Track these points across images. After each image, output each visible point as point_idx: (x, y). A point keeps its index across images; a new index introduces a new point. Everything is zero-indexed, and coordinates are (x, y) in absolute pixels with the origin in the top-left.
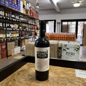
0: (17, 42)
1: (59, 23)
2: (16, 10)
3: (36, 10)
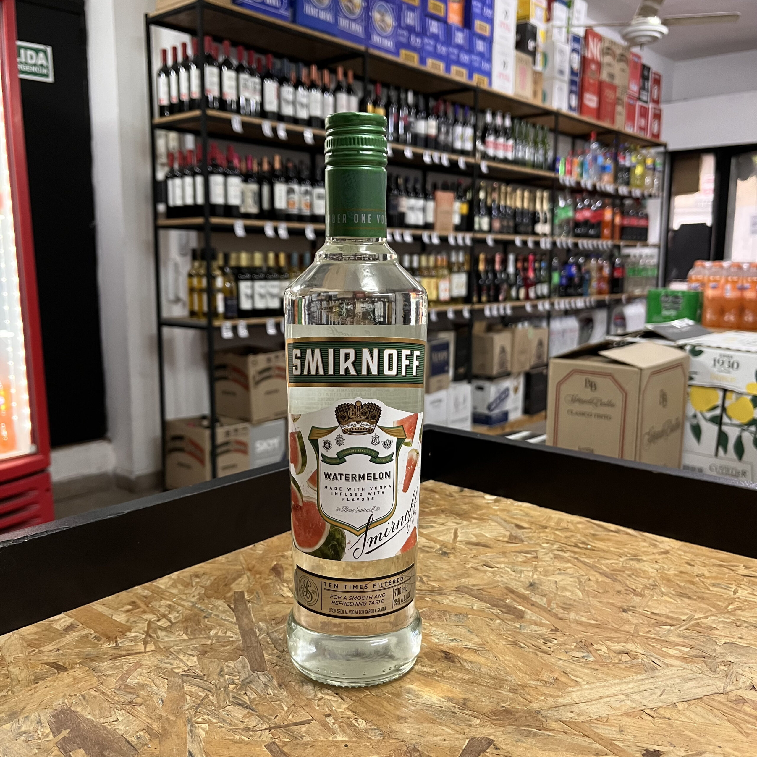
0: (445, 347)
2: (457, 71)
3: (639, 57)
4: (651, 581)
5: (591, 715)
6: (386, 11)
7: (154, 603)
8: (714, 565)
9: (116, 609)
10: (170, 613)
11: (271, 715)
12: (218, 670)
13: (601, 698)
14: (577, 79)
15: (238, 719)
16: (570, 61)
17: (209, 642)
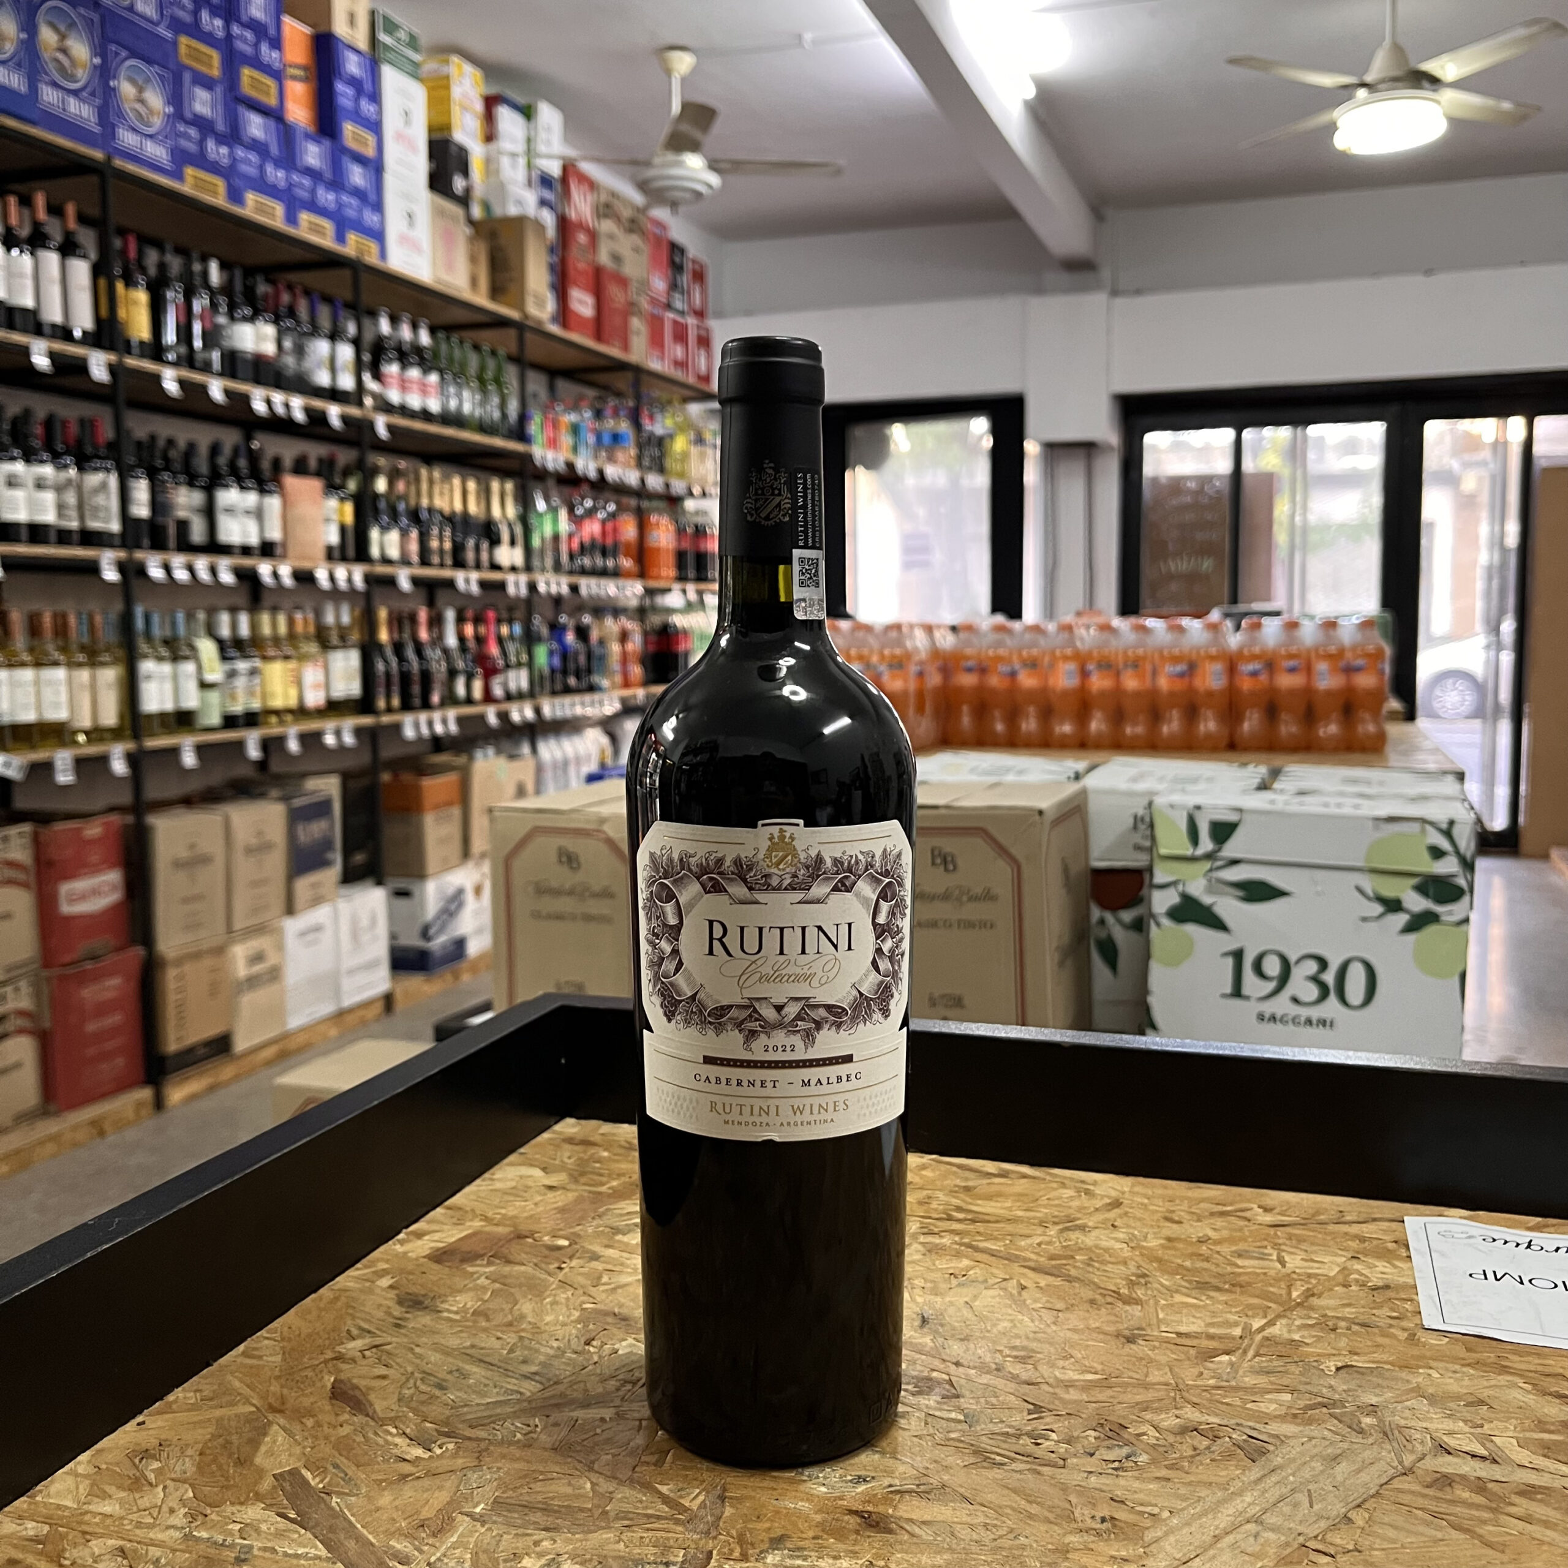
0: (322, 808)
1: (1089, 447)
3: (662, 227)
4: (1133, 1270)
6: (148, 80)
8: (1212, 1214)
13: (1217, 1538)
14: (557, 261)
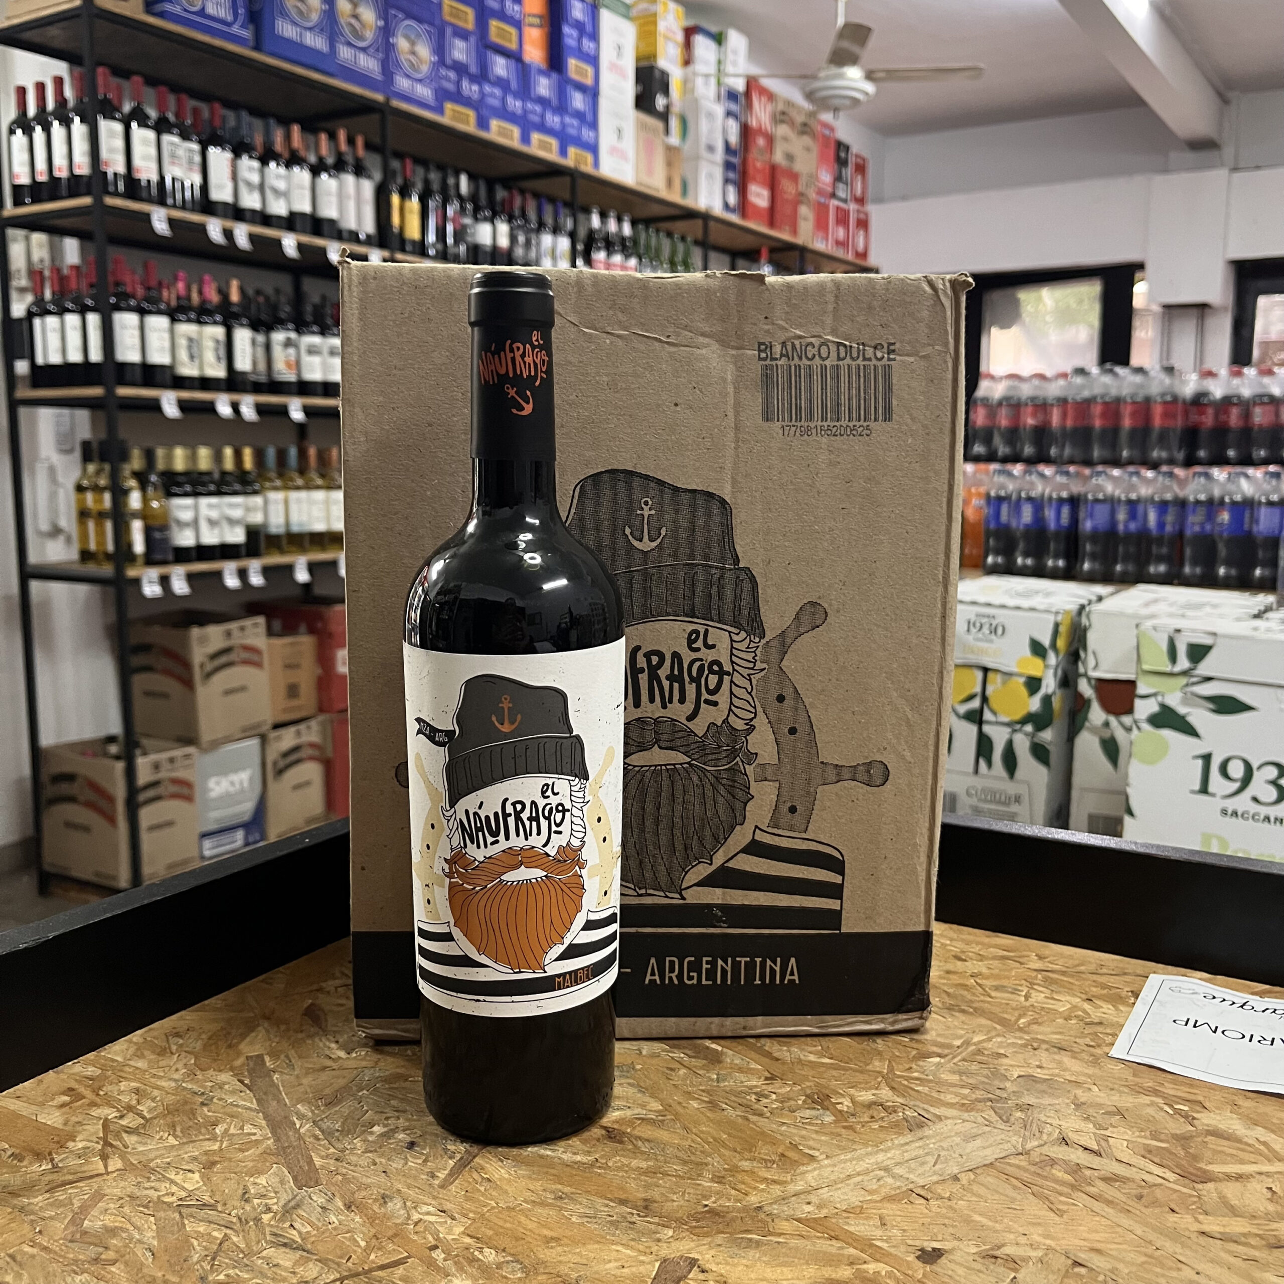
1: (1202, 308)
2: (540, 141)
3: (832, 129)
5: (838, 1206)
6: (419, 35)
7: (108, 1088)
8: (995, 958)
9: (42, 1104)
10: (139, 1103)
11: (341, 1257)
12: (240, 1192)
13: (849, 1177)
14: (735, 160)
15: (286, 1269)
16: (725, 131)
17: (216, 1147)
